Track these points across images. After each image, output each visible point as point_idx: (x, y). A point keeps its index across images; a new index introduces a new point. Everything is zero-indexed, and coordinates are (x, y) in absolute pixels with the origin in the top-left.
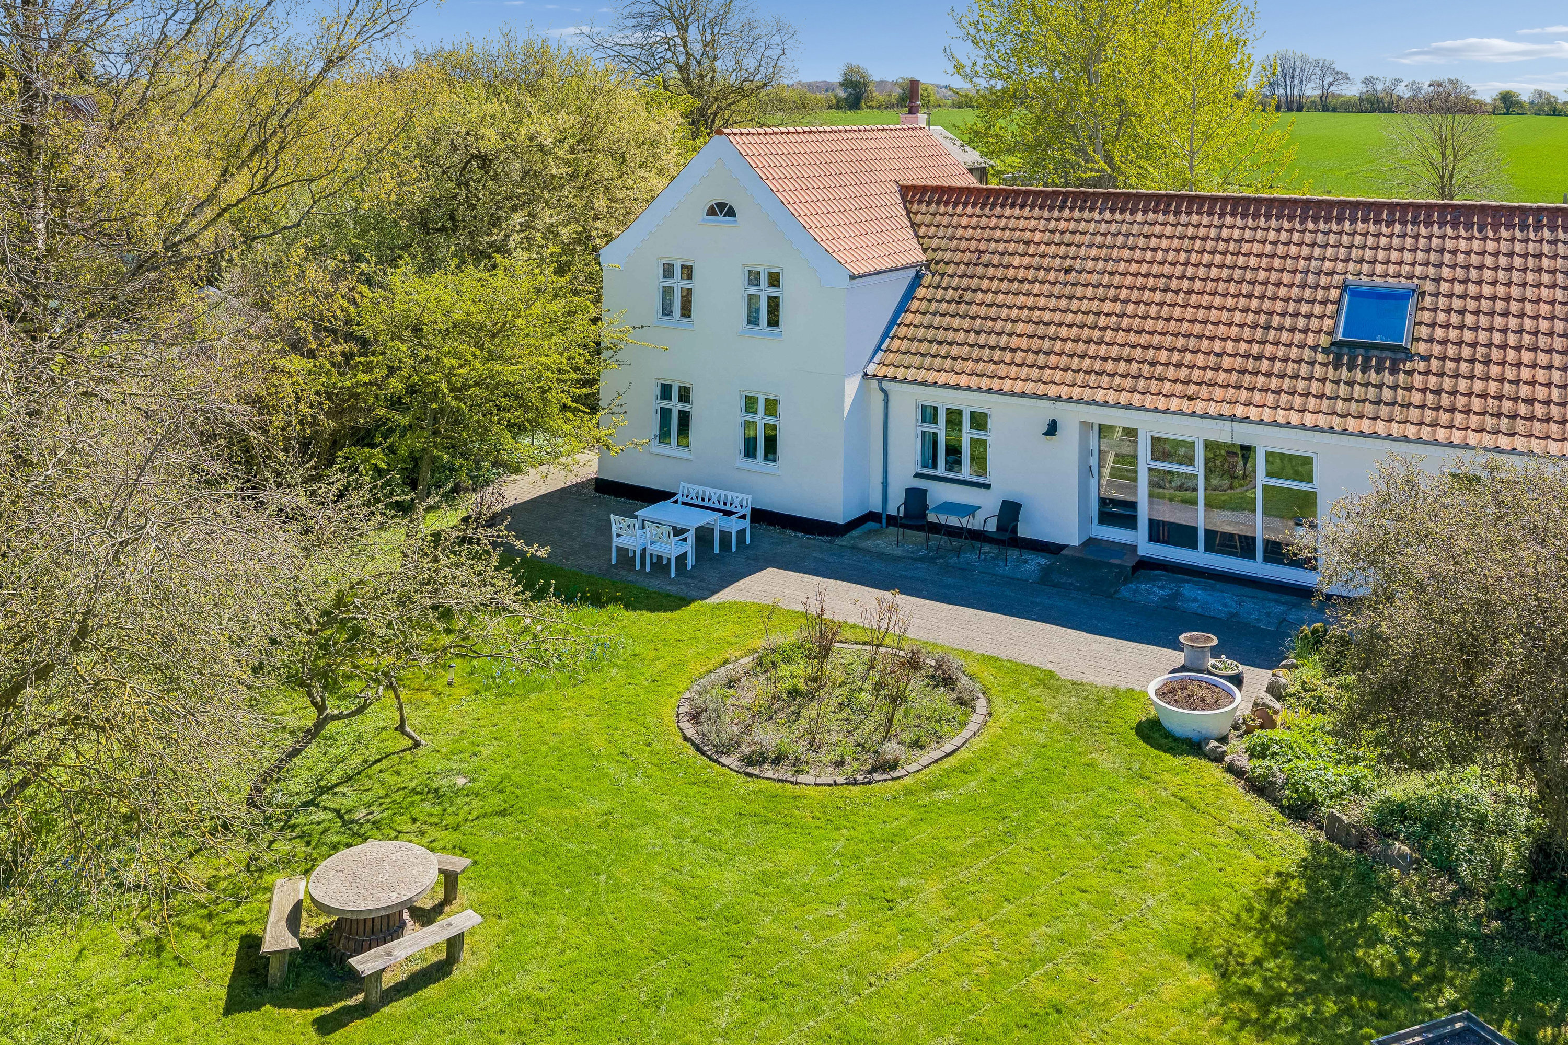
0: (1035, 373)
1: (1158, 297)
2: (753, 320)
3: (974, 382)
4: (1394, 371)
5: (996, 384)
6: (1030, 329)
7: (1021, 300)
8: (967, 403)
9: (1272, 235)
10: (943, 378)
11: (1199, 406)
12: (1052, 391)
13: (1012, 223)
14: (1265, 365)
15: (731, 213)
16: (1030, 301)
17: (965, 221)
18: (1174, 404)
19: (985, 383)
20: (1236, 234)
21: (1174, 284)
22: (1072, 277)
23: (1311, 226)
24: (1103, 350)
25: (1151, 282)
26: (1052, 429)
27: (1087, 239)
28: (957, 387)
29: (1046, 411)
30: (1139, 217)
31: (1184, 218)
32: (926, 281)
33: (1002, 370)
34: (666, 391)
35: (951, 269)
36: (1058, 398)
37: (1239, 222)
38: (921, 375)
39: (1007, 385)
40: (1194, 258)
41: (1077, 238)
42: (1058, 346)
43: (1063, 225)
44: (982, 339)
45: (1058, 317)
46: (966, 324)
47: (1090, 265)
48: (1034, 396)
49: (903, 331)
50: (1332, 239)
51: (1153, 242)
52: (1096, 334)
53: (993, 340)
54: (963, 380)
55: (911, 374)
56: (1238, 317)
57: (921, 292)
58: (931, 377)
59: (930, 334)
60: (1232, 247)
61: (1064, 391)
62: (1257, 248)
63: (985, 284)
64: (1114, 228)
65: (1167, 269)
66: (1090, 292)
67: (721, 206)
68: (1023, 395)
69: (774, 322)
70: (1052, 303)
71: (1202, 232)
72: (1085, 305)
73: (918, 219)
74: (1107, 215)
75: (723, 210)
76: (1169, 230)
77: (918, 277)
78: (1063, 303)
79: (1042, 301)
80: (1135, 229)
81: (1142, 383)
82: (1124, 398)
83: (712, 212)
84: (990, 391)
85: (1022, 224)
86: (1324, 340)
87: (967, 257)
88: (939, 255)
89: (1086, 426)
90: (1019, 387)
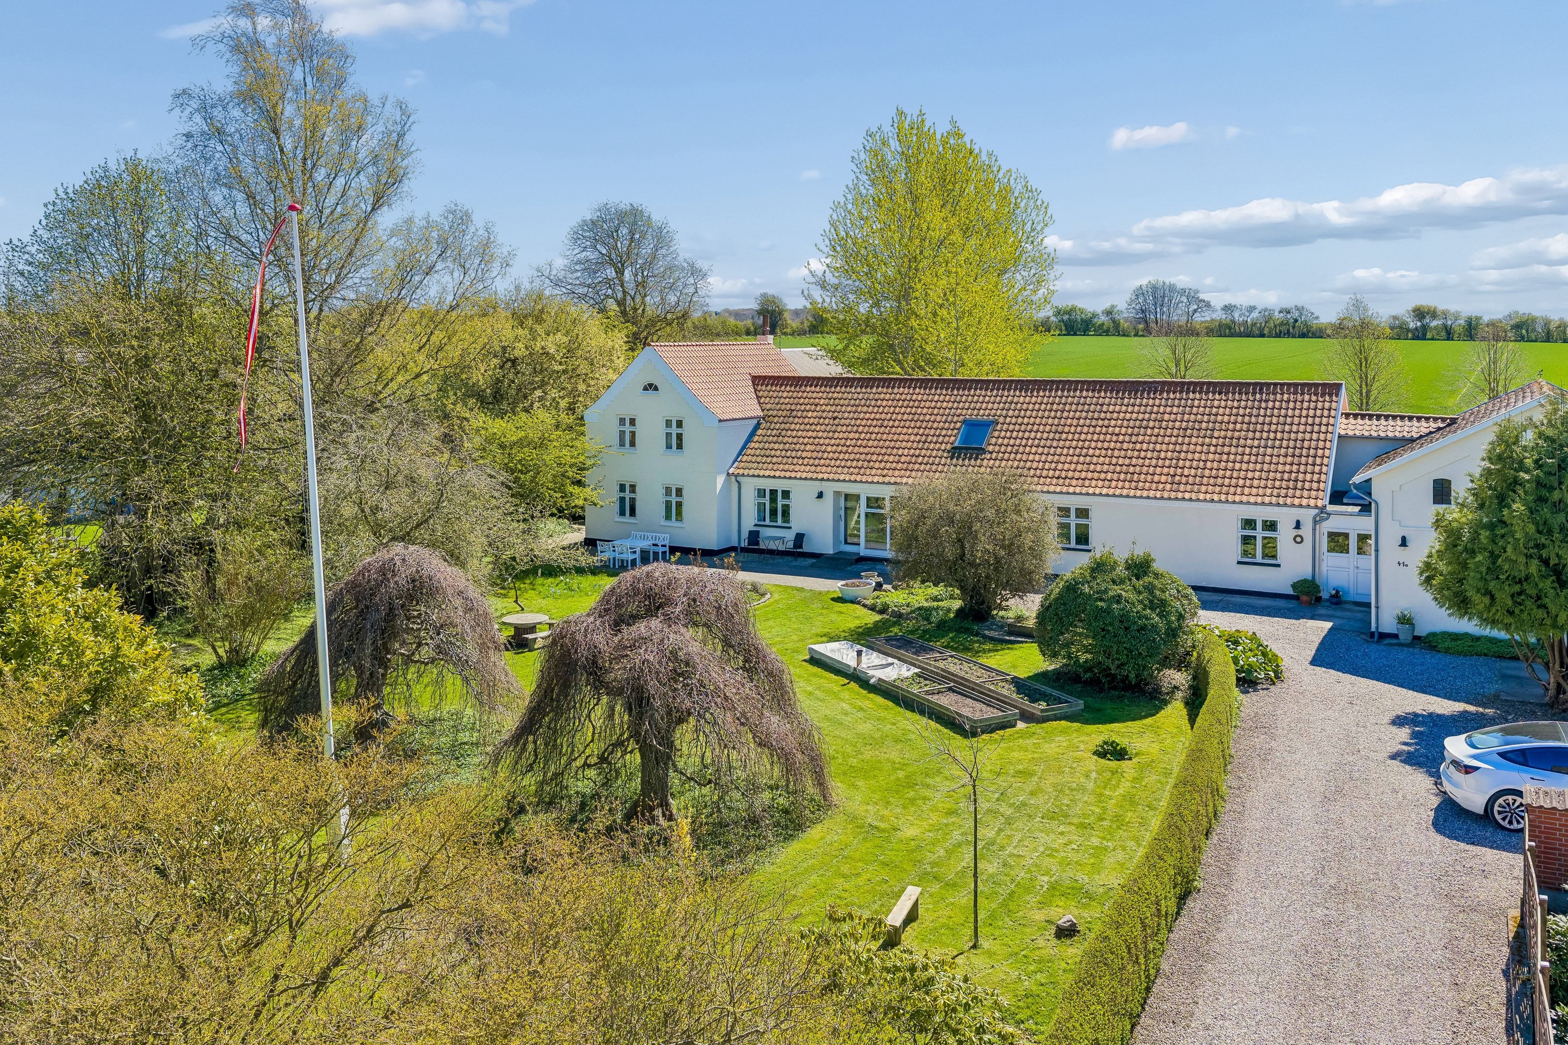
0: (813, 468)
1: (876, 430)
2: (669, 447)
3: (783, 474)
4: (976, 459)
5: (793, 475)
6: (813, 448)
7: (810, 434)
8: (780, 485)
9: (936, 397)
10: (767, 473)
11: (887, 479)
12: (820, 476)
13: (810, 395)
14: (920, 460)
15: (656, 389)
16: (814, 434)
17: (785, 394)
18: (876, 479)
19: (788, 474)
20: (920, 397)
21: (886, 423)
22: (837, 422)
23: (955, 392)
24: (847, 456)
25: (875, 422)
26: (820, 495)
27: (846, 402)
28: (774, 477)
29: (817, 487)
30: (874, 390)
31: (896, 390)
32: (762, 426)
33: (797, 468)
34: (622, 488)
35: (776, 420)
36: (822, 479)
37: (922, 391)
38: (756, 472)
39: (799, 475)
40: (897, 410)
41: (842, 402)
42: (826, 455)
43: (836, 395)
44: (789, 454)
45: (827, 441)
46: (781, 446)
47: (846, 415)
48: (811, 479)
49: (749, 451)
50: (964, 398)
51: (879, 402)
52: (845, 449)
53: (794, 454)
54: (778, 474)
55: (751, 472)
56: (912, 438)
57: (760, 432)
58: (762, 473)
59: (763, 452)
60: (916, 404)
61: (826, 476)
62: (928, 404)
63: (793, 426)
64: (861, 396)
65: (883, 416)
66: (844, 428)
67: (650, 385)
68: (806, 479)
69: (680, 446)
70: (825, 435)
71: (903, 397)
72: (841, 436)
73: (760, 394)
74: (859, 390)
75: (651, 387)
76: (888, 396)
77: (759, 424)
78: (831, 434)
79: (820, 434)
80: (871, 396)
81: (862, 471)
82: (853, 478)
83: (645, 389)
84: (790, 478)
85: (815, 395)
86: (949, 447)
87: (785, 413)
88: (771, 413)
89: (837, 494)
90: (804, 475)
